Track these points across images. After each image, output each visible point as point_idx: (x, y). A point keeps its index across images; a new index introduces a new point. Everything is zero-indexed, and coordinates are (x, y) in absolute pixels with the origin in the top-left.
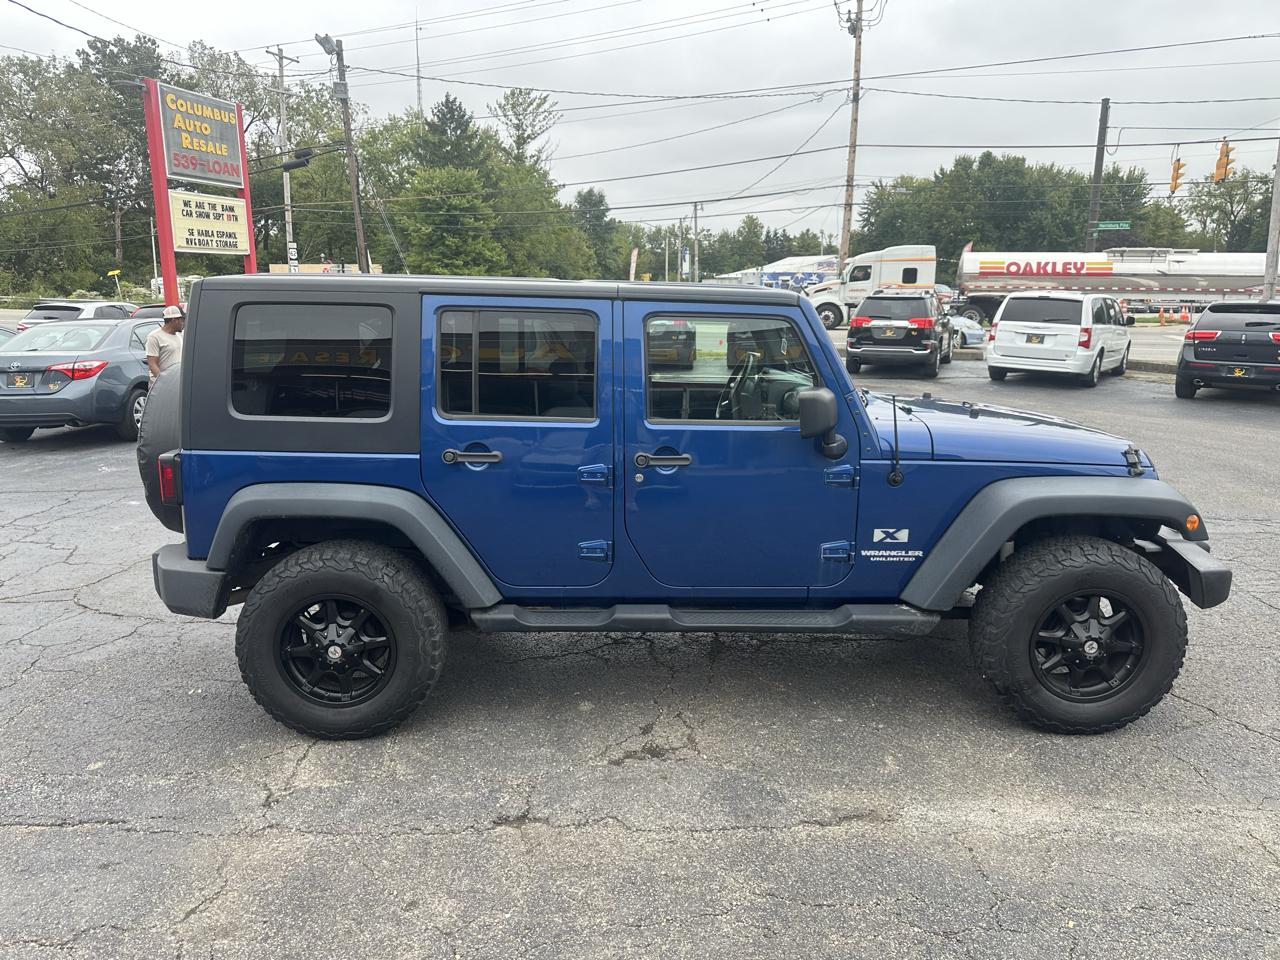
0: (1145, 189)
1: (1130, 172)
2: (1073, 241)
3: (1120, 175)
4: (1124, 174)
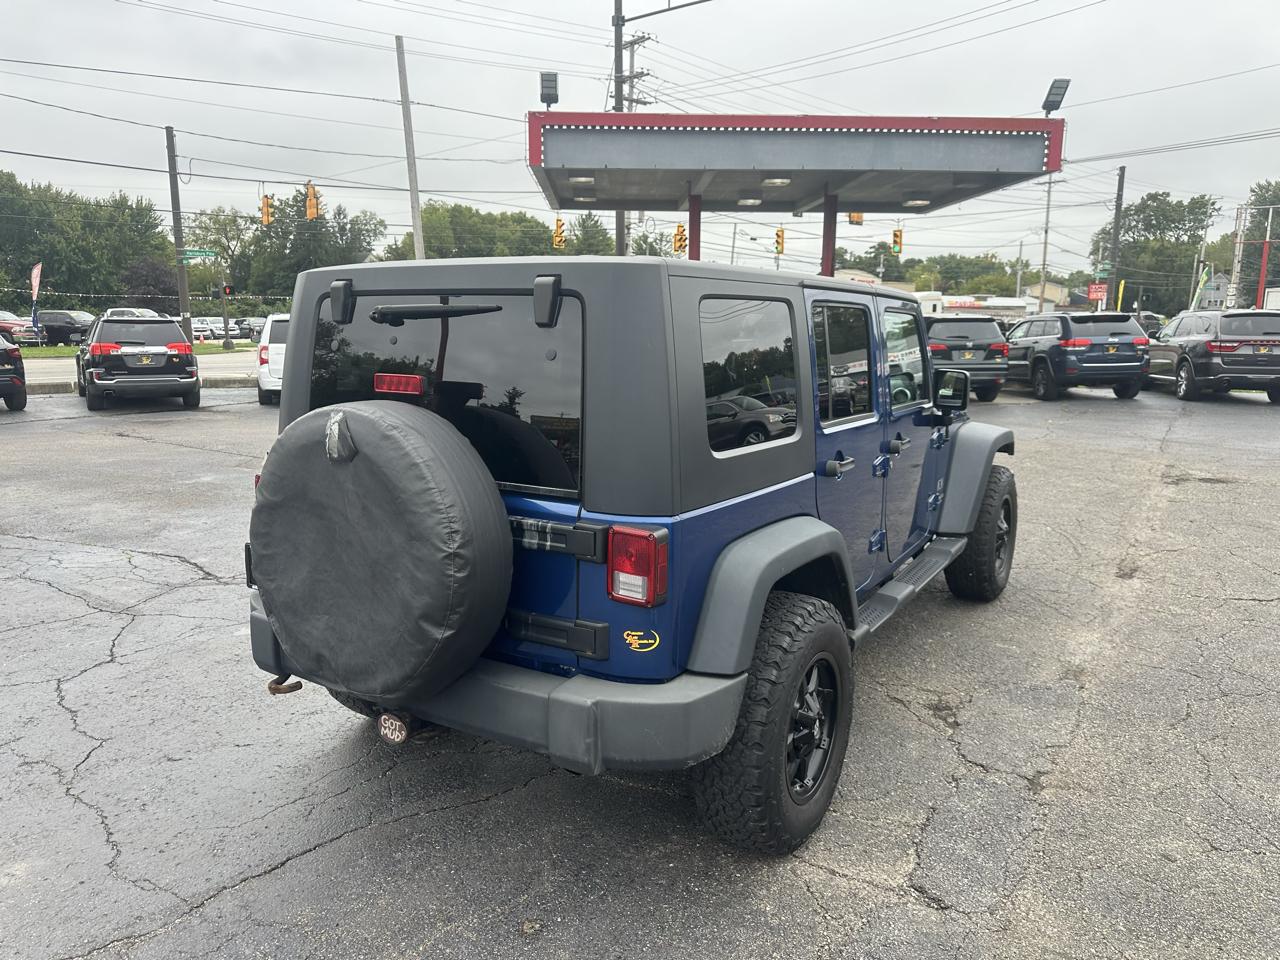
0: (155, 219)
1: (138, 201)
2: (95, 268)
3: (129, 203)
4: (132, 201)
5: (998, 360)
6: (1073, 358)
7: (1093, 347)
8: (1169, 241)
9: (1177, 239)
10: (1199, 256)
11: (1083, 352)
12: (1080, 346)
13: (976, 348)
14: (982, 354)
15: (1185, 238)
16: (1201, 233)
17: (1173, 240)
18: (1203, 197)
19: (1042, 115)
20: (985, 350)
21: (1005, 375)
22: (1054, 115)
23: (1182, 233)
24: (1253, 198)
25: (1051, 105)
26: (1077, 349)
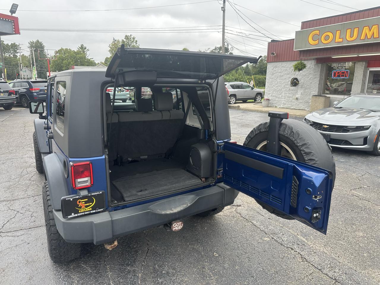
5: (13, 96)
6: (35, 94)
7: (41, 90)
8: (7, 56)
9: (9, 56)
10: (20, 61)
11: (38, 92)
12: (37, 90)
13: (4, 92)
14: (7, 94)
15: (12, 56)
16: (16, 54)
17: (8, 56)
18: (15, 43)
19: (10, 14)
20: (8, 93)
21: (16, 101)
22: (14, 15)
23: (10, 54)
24: (30, 45)
25: (13, 11)
26: (36, 91)
